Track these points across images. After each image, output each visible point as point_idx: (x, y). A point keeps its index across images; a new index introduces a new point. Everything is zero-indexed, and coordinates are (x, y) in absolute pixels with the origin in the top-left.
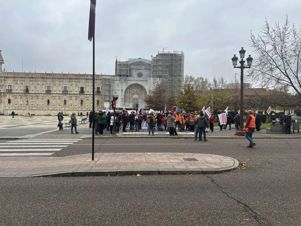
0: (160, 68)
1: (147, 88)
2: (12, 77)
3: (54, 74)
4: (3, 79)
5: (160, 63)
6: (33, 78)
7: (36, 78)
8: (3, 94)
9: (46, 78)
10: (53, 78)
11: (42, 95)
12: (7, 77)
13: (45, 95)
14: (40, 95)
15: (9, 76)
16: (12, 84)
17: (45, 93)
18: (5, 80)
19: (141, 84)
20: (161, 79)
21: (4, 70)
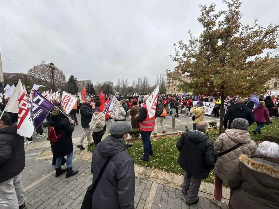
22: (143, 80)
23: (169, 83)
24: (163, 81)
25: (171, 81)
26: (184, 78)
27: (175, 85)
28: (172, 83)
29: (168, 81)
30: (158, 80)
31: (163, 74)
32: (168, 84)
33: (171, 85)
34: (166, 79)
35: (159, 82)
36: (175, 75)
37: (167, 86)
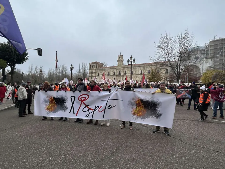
0: (212, 52)
1: (200, 67)
2: (126, 68)
3: (144, 64)
4: (123, 68)
5: (212, 48)
6: (134, 67)
7: (136, 67)
8: (123, 76)
9: (140, 66)
10: (143, 66)
11: (138, 75)
12: (125, 68)
13: (140, 75)
14: (137, 75)
15: (125, 67)
16: (126, 71)
17: (140, 74)
18: (124, 69)
19: (196, 64)
20: (212, 59)
21: (124, 64)
22: (61, 69)
23: (92, 73)
24: (85, 71)
25: (94, 71)
26: (107, 69)
27: (98, 75)
28: (95, 73)
29: (91, 71)
30: (80, 70)
31: (85, 63)
32: (90, 75)
33: (94, 75)
34: (89, 69)
35: (81, 71)
36: (98, 65)
37: (89, 76)
